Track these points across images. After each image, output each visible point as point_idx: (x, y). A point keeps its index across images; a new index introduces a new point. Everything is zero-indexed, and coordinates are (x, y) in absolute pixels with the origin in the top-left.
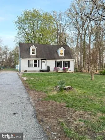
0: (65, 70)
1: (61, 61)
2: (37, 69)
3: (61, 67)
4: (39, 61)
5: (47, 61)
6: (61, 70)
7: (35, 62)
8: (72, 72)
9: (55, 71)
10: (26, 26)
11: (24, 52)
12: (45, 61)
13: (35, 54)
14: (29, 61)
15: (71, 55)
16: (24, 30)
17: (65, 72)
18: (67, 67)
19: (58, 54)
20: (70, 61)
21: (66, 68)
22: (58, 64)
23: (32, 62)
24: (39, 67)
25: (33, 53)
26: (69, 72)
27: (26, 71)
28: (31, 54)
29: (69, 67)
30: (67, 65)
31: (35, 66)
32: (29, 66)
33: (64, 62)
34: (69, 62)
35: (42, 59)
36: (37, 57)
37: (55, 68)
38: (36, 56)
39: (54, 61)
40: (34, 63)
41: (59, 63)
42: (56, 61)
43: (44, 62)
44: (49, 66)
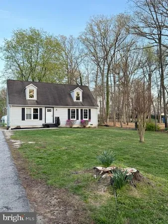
0: (83, 124)
1: (77, 110)
2: (38, 123)
3: (78, 119)
4: (41, 110)
5: (54, 108)
6: (77, 123)
7: (36, 111)
8: (95, 127)
9: (68, 126)
10: (19, 56)
11: (15, 94)
12: (52, 109)
13: (35, 98)
14: (23, 110)
15: (92, 101)
16: (16, 61)
17: (84, 127)
18: (87, 118)
19: (71, 98)
20: (92, 110)
21: (85, 121)
22: (72, 114)
23: (30, 111)
24: (41, 119)
25: (32, 96)
26: (89, 127)
27: (18, 128)
28: (28, 98)
29: (90, 118)
30: (87, 114)
31: (35, 117)
32: (23, 119)
33: (82, 110)
34: (90, 110)
35: (46, 107)
36: (38, 103)
37: (67, 121)
38: (37, 101)
39: (66, 110)
40: (32, 113)
41: (73, 112)
42: (69, 110)
43: (49, 111)
44: (58, 118)
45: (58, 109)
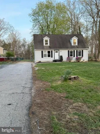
0: (78, 60)
1: (74, 51)
2: (50, 59)
3: (74, 56)
4: (52, 51)
5: (60, 51)
6: (74, 59)
7: (49, 52)
8: (86, 62)
9: (68, 61)
10: (40, 18)
11: (38, 43)
12: (58, 51)
13: (49, 45)
14: (42, 52)
15: (84, 44)
16: (39, 22)
17: (79, 62)
18: (80, 56)
19: (71, 44)
20: (84, 51)
22: (71, 54)
23: (46, 52)
24: (52, 57)
25: (47, 44)
26: (82, 62)
27: (40, 62)
28: (44, 45)
29: (82, 56)
30: (81, 54)
31: (49, 56)
32: (42, 57)
33: (77, 51)
34: (82, 51)
35: (54, 50)
36: (50, 47)
37: (67, 58)
38: (49, 46)
39: (67, 51)
40: (47, 54)
41: (71, 52)
42: (69, 51)
43: (57, 52)
44: (62, 56)
45: (62, 51)
